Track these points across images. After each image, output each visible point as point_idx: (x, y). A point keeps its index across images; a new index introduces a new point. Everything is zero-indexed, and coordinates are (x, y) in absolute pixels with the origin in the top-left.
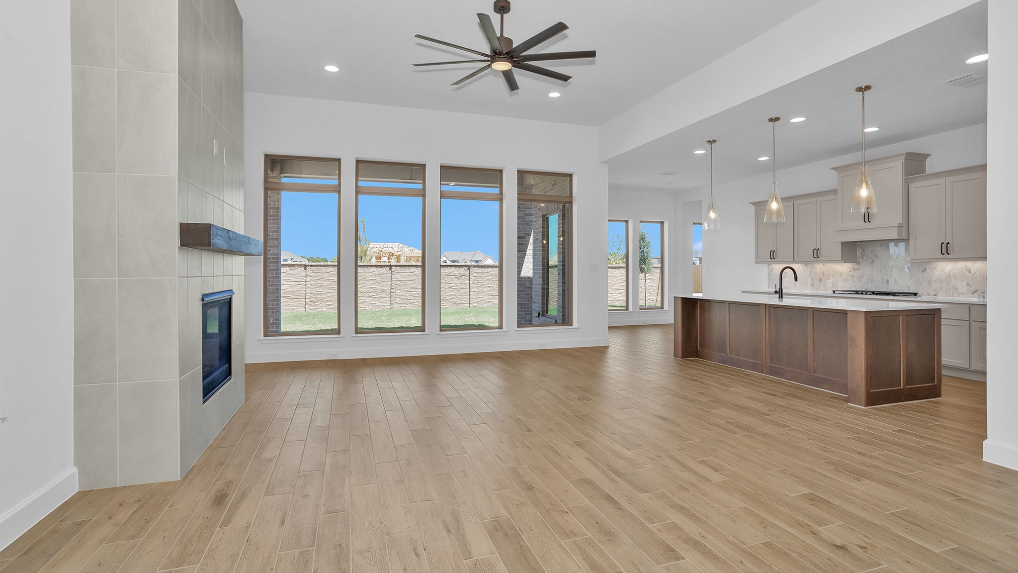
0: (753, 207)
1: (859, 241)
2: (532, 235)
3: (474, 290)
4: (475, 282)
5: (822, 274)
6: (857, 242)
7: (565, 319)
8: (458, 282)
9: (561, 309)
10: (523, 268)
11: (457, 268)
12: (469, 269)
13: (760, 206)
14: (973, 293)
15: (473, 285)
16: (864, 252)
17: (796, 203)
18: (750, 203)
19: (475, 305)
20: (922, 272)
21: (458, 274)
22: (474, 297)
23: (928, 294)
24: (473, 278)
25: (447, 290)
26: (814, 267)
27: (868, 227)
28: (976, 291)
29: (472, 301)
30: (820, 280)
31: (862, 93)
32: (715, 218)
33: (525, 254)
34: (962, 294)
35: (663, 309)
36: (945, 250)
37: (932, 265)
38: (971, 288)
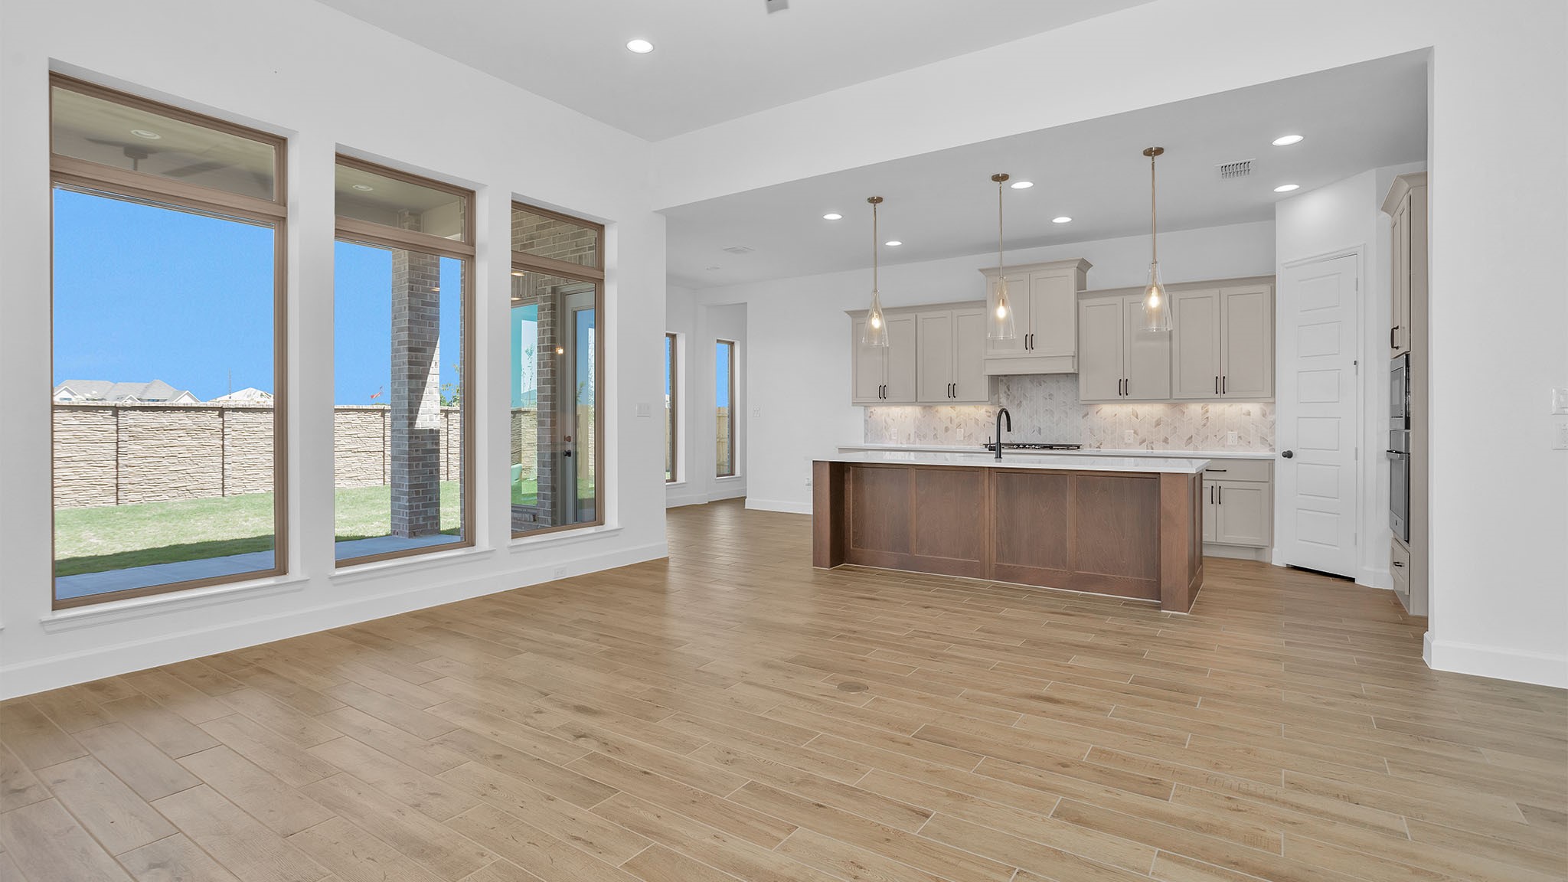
0: (849, 319)
1: (1002, 375)
2: (438, 346)
3: (235, 458)
4: (237, 443)
5: (949, 420)
6: (999, 376)
7: (555, 511)
8: (194, 443)
9: (549, 493)
10: (420, 412)
11: (192, 414)
12: (221, 415)
13: (859, 316)
14: (1141, 443)
15: (233, 449)
16: (1009, 390)
17: (921, 315)
18: (846, 312)
19: (236, 490)
20: (1083, 417)
21: (195, 427)
22: (236, 474)
23: (1090, 446)
24: (233, 433)
25: (165, 462)
26: (937, 411)
27: (1030, 356)
28: (1144, 441)
29: (228, 482)
30: (947, 429)
31: (1151, 157)
32: (880, 328)
33: (424, 384)
34: (1130, 444)
35: (675, 481)
36: (1124, 390)
37: (1096, 408)
38: (1139, 437)
